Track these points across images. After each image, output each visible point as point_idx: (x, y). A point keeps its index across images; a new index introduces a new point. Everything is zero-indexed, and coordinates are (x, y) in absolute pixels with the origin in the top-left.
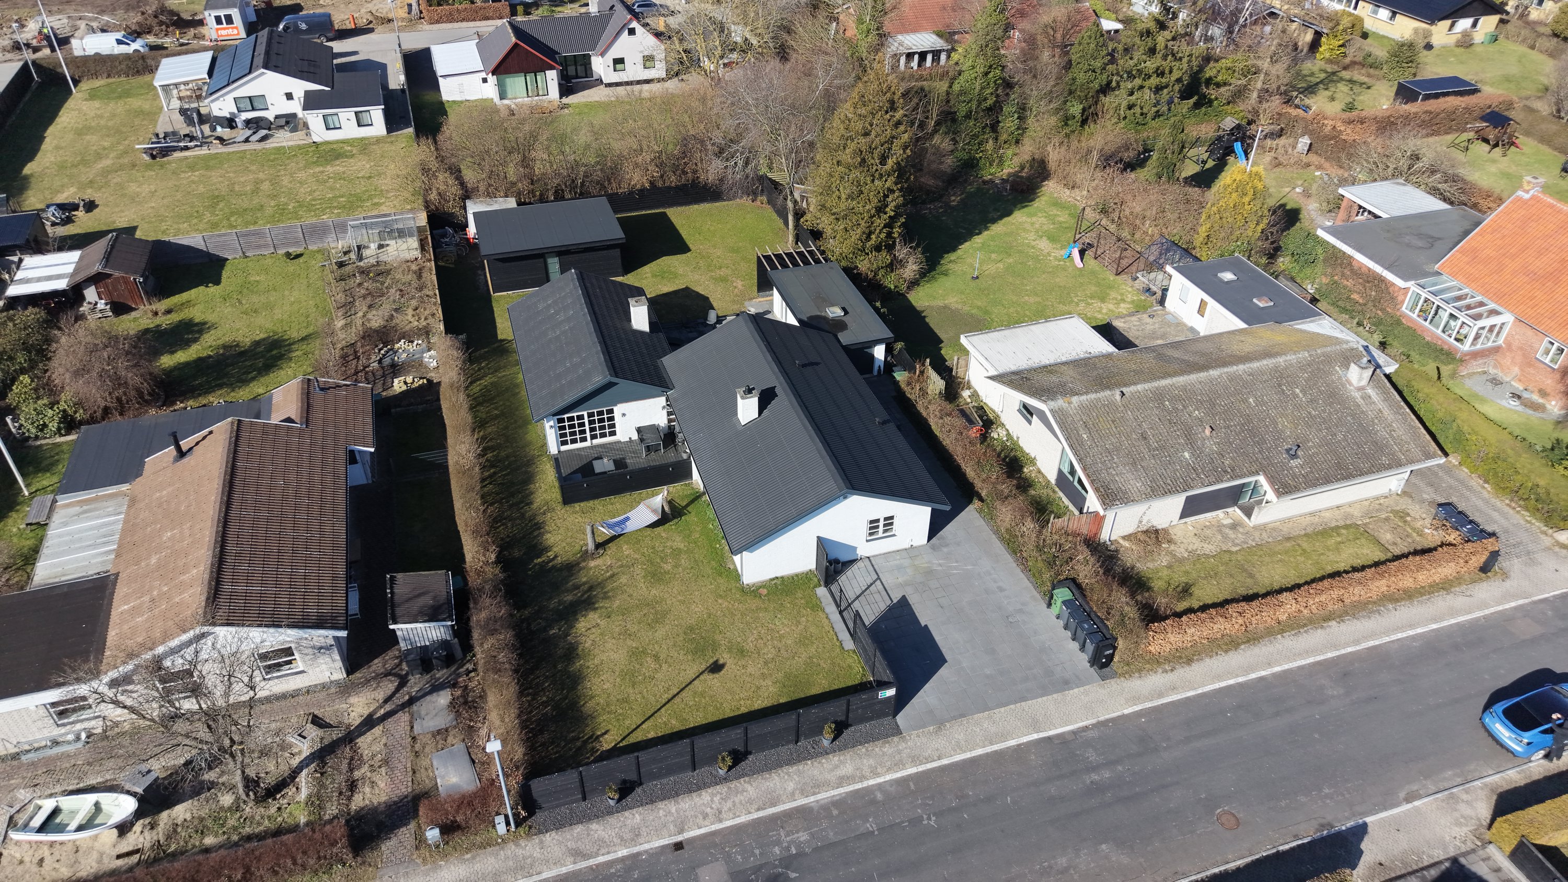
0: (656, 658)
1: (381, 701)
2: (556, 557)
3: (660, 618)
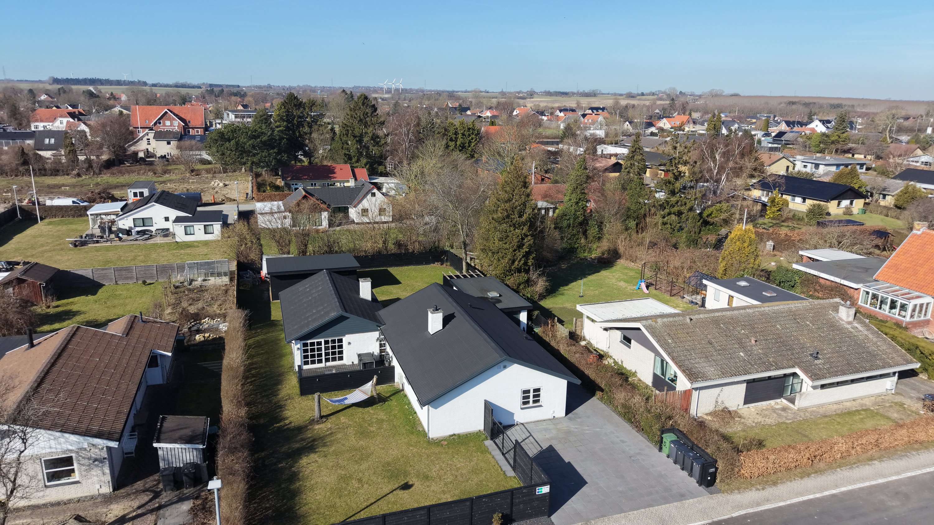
0: (360, 480)
1: (135, 508)
2: (291, 423)
3: (365, 457)
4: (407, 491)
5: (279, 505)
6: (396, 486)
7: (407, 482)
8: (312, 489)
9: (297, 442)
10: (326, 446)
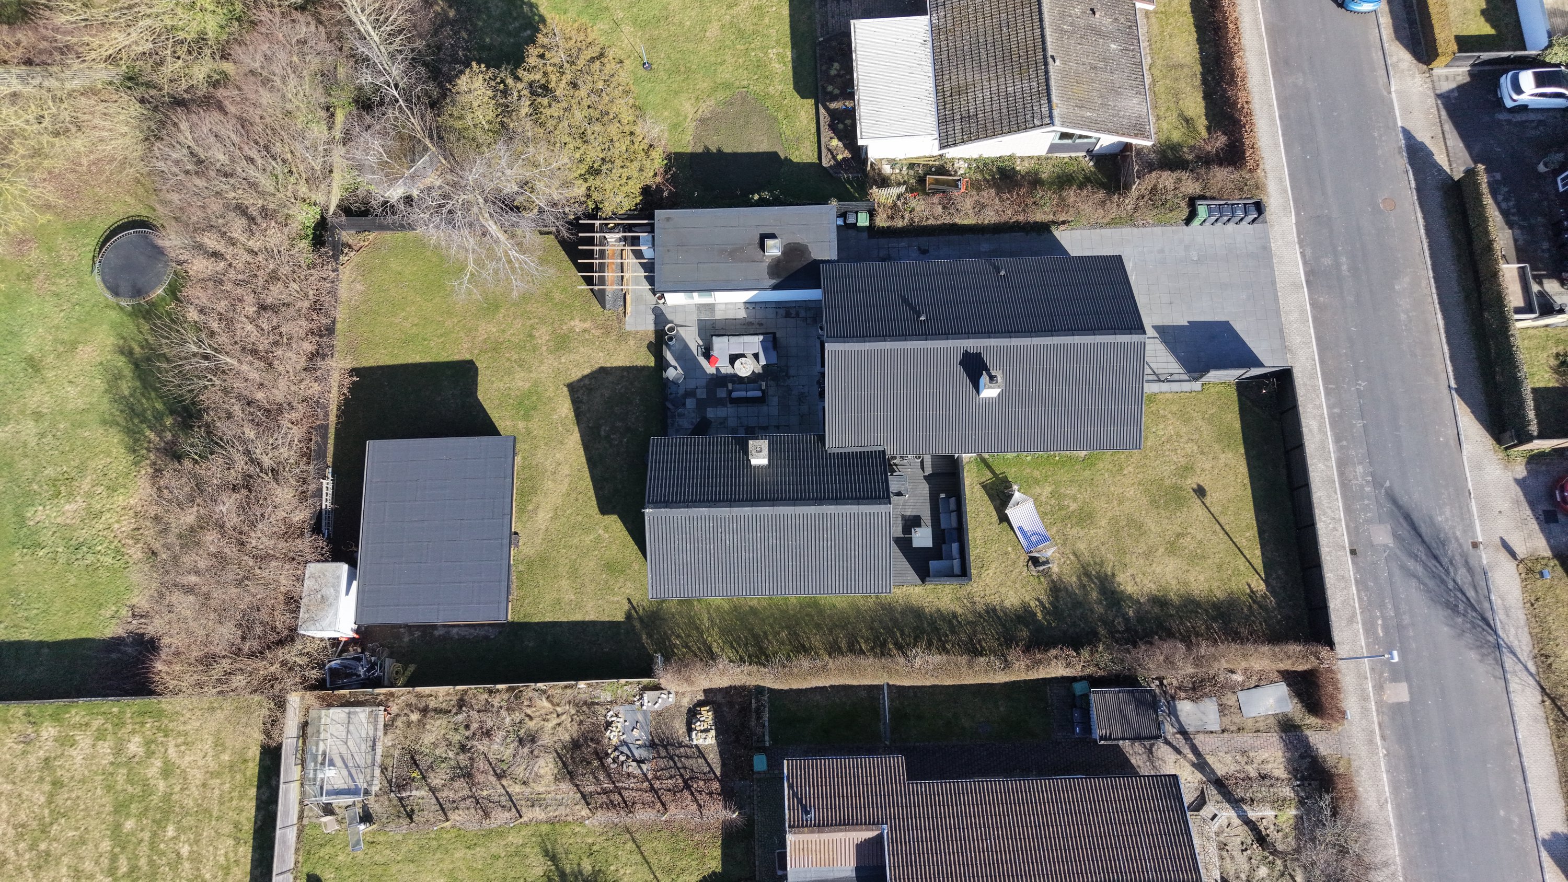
4: (1209, 493)
5: (1205, 617)
6: (1198, 501)
7: (1194, 490)
8: (1186, 584)
9: (1086, 594)
10: (1102, 562)
